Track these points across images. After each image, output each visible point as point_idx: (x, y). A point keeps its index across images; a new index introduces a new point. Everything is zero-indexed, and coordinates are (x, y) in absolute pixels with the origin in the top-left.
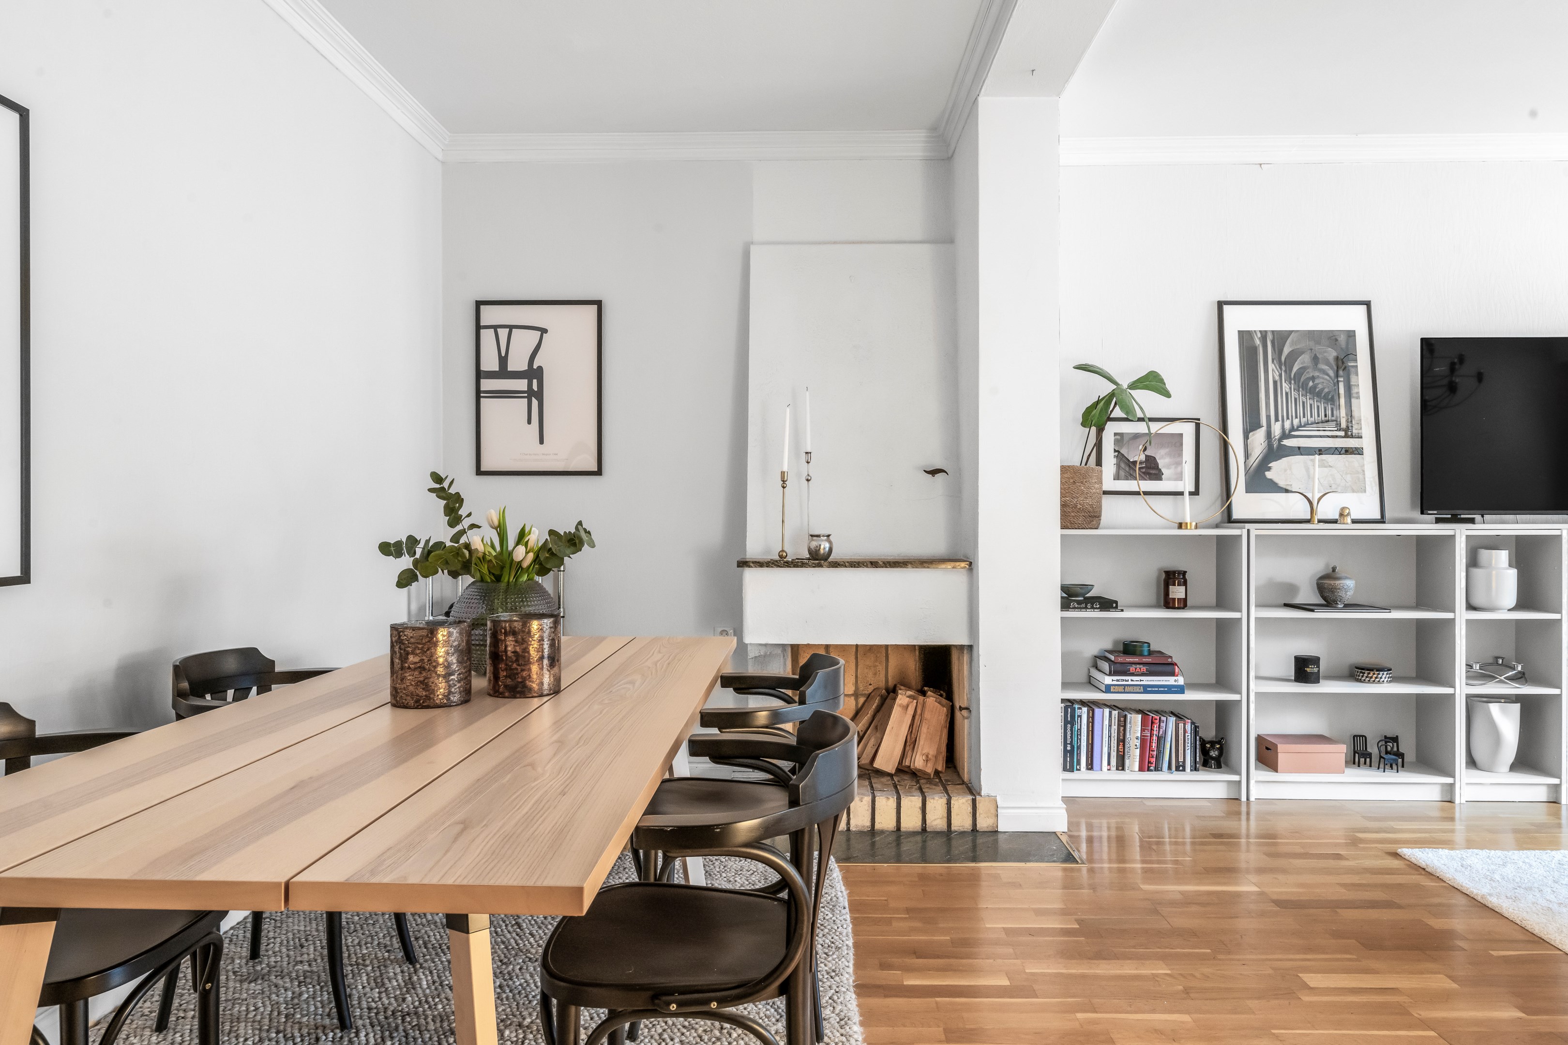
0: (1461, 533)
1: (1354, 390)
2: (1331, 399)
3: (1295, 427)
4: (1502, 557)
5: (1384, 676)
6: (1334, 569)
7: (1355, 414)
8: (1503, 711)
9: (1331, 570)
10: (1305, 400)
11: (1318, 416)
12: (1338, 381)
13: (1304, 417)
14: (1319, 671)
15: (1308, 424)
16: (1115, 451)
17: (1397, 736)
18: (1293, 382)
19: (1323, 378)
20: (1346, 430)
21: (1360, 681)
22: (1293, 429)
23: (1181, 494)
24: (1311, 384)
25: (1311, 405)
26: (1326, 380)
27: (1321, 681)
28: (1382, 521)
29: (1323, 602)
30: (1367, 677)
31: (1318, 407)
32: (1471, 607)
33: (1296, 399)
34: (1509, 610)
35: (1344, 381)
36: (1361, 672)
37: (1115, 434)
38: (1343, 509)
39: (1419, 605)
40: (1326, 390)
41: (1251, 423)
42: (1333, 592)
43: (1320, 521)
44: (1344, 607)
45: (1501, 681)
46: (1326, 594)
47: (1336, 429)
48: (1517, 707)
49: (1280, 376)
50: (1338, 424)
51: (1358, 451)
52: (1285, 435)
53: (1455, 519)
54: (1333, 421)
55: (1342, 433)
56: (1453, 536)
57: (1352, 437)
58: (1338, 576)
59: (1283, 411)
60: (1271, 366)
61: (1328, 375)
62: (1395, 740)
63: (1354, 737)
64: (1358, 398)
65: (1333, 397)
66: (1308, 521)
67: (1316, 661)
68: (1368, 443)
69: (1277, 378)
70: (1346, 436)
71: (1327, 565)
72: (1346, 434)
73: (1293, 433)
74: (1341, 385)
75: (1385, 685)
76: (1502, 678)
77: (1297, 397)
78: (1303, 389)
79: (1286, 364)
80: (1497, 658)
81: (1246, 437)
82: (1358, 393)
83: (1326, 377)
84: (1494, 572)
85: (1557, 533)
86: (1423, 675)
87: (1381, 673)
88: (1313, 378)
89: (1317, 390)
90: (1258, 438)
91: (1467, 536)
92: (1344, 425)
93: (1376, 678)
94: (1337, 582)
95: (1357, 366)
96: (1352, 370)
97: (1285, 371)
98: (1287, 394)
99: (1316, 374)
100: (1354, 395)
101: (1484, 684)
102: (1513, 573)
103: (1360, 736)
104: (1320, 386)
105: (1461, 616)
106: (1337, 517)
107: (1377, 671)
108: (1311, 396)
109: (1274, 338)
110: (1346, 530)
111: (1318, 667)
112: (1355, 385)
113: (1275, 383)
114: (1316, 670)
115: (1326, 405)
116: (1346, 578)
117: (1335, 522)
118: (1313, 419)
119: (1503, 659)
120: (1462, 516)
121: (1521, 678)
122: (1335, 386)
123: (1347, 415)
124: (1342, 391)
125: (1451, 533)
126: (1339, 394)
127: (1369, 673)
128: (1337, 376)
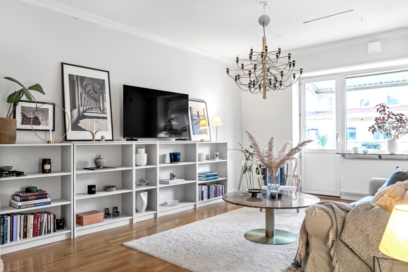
0: (134, 143)
1: (105, 99)
3: (87, 109)
4: (143, 150)
5: (114, 188)
6: (100, 156)
7: (105, 106)
8: (144, 194)
9: (99, 156)
10: (90, 100)
11: (94, 106)
12: (100, 95)
13: (90, 106)
14: (95, 190)
15: (91, 108)
16: (21, 113)
17: (117, 207)
18: (86, 94)
20: (102, 111)
21: (107, 191)
22: (86, 110)
23: (49, 130)
24: (92, 95)
25: (92, 102)
26: (96, 94)
27: (96, 193)
28: (113, 140)
29: (97, 167)
30: (109, 190)
31: (94, 103)
32: (136, 166)
33: (87, 100)
34: (145, 165)
35: (102, 96)
36: (108, 188)
37: (22, 107)
38: (102, 136)
39: (123, 166)
40: (96, 98)
41: (73, 106)
42: (100, 163)
43: (96, 140)
44: (103, 168)
45: (144, 186)
46: (97, 164)
47: (99, 111)
48: (147, 193)
49: (83, 91)
50: (100, 109)
51: (106, 118)
52: (84, 112)
53: (132, 140)
54: (98, 108)
55: (101, 112)
56: (132, 145)
57: (104, 113)
58: (101, 158)
59: (83, 104)
60: (79, 88)
62: (116, 208)
64: (106, 101)
65: (98, 100)
66: (92, 140)
67: (94, 186)
68: (109, 116)
69: (81, 92)
71: (97, 155)
73: (87, 111)
75: (114, 191)
76: (144, 185)
77: (88, 99)
78: (90, 97)
79: (84, 88)
80: (142, 179)
81: (71, 111)
82: (106, 100)
84: (142, 155)
85: (156, 143)
86: (124, 187)
87: (113, 188)
88: (93, 93)
89: (94, 97)
90: (76, 111)
91: (136, 145)
93: (112, 189)
94: (101, 160)
95: (105, 91)
96: (104, 92)
97: (84, 90)
98: (85, 98)
100: (105, 100)
101: (139, 188)
102: (146, 155)
103: (107, 209)
105: (134, 168)
106: (100, 139)
107: (112, 187)
108: (92, 99)
109: (80, 78)
110: (103, 143)
111: (95, 188)
112: (105, 97)
113: (81, 93)
114: (94, 189)
115: (96, 103)
116: (104, 159)
117: (100, 140)
119: (143, 179)
120: (134, 139)
121: (148, 185)
122: (99, 96)
123: (103, 106)
124: (101, 98)
125: (131, 144)
126: (100, 99)
127: (110, 188)
128: (100, 93)
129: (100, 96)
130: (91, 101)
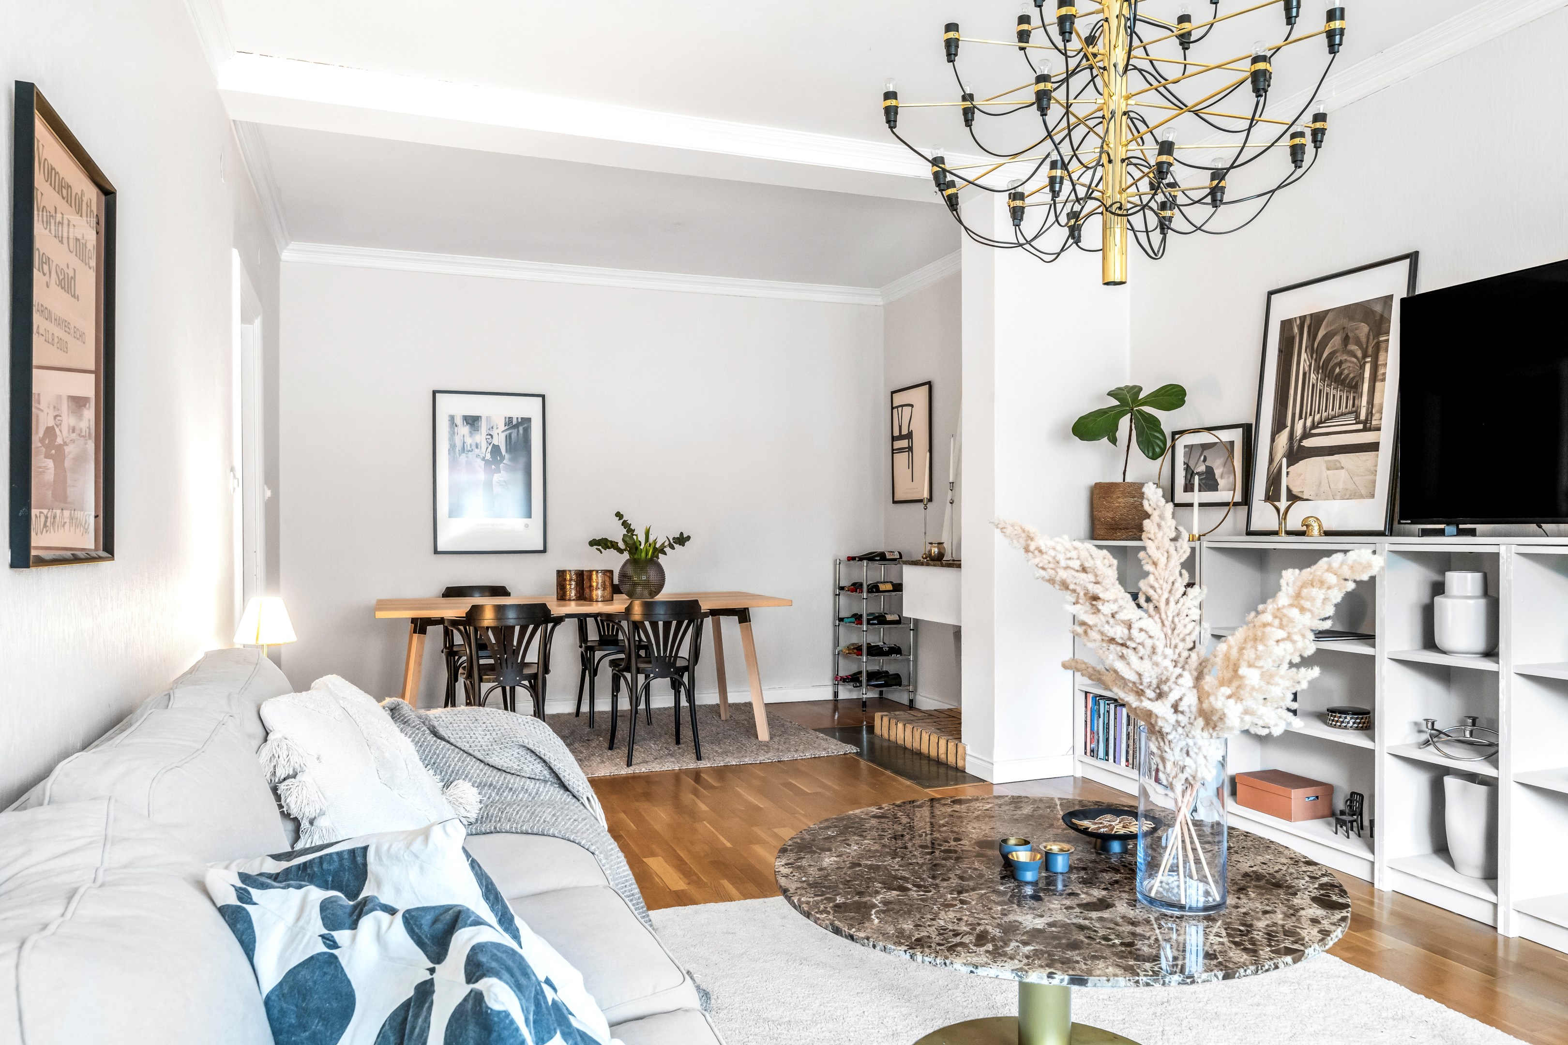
1: (1381, 371)
2: (1354, 386)
3: (1316, 424)
7: (1376, 401)
10: (1329, 391)
11: (1340, 408)
12: (1365, 363)
13: (1326, 411)
15: (1329, 419)
16: (1185, 463)
18: (1320, 371)
19: (1351, 362)
20: (1365, 423)
22: (1314, 427)
24: (1337, 370)
25: (1334, 396)
26: (1353, 362)
31: (1341, 397)
33: (1320, 391)
35: (1372, 361)
37: (1185, 447)
40: (1351, 376)
41: (1279, 425)
47: (1354, 422)
49: (1310, 366)
50: (1357, 417)
51: (1374, 447)
52: (1306, 435)
55: (1360, 426)
57: (1370, 430)
59: (1307, 408)
60: (1304, 356)
61: (1355, 357)
64: (1383, 380)
65: (1357, 384)
66: (1275, 533)
69: (1307, 369)
70: (1365, 429)
72: (1365, 427)
73: (1313, 432)
74: (1368, 367)
77: (1322, 388)
78: (1329, 379)
79: (1316, 352)
81: (1273, 440)
82: (1384, 374)
83: (1354, 360)
88: (1340, 364)
89: (1343, 376)
90: (1283, 439)
92: (1363, 417)
95: (1387, 341)
96: (1383, 345)
97: (1316, 360)
98: (1313, 385)
99: (1345, 357)
100: (1380, 377)
104: (1346, 372)
108: (1336, 385)
109: (1311, 323)
113: (1304, 374)
115: (1348, 394)
118: (1333, 413)
122: (1361, 368)
123: (1368, 403)
124: (1367, 374)
126: (1363, 378)
128: (1365, 356)
129: (1362, 367)
130: (1333, 392)
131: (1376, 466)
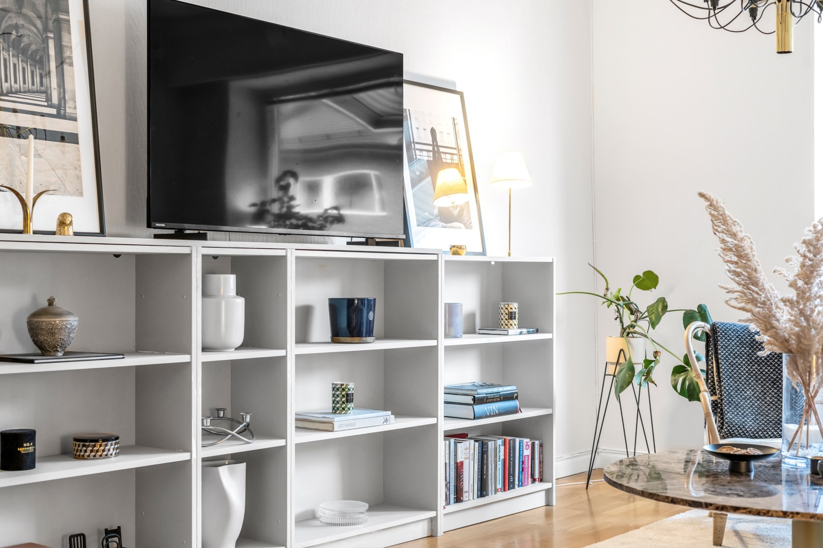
0: (197, 250)
1: (67, 54)
2: (38, 60)
4: (230, 281)
5: (111, 446)
6: (51, 302)
7: (68, 86)
8: (231, 472)
9: (46, 304)
10: (7, 57)
11: (24, 83)
12: (47, 38)
13: (6, 81)
14: (35, 449)
15: (11, 92)
17: (119, 528)
19: (29, 30)
20: (58, 107)
21: (82, 458)
24: (14, 34)
25: (15, 65)
26: (33, 32)
27: (37, 464)
28: (102, 233)
29: (39, 352)
30: (92, 451)
31: (24, 69)
32: (205, 349)
34: (237, 349)
35: (54, 38)
36: (84, 446)
38: (64, 215)
39: (139, 350)
40: (33, 47)
42: (53, 334)
43: (35, 232)
44: (64, 355)
45: (234, 438)
46: (42, 338)
47: (46, 104)
48: (242, 467)
50: (49, 99)
51: (73, 138)
53: (180, 235)
54: (41, 92)
55: (53, 111)
56: (188, 256)
57: (64, 117)
58: (59, 310)
61: (35, 26)
62: (117, 532)
63: (72, 537)
64: (71, 64)
65: (41, 57)
66: (20, 232)
67: (29, 436)
68: (83, 128)
70: (59, 116)
71: (34, 299)
72: (58, 112)
74: (51, 43)
75: (113, 459)
76: (234, 433)
80: (218, 410)
82: (70, 58)
83: (33, 28)
84: (223, 303)
85: (282, 253)
86: (144, 444)
87: (109, 443)
88: (17, 27)
89: (22, 45)
91: (204, 256)
92: (55, 100)
93: (104, 451)
94: (58, 320)
95: (68, 21)
96: (64, 25)
99: (21, 22)
100: (66, 60)
101: (213, 444)
102: (241, 301)
103: (77, 535)
104: (25, 40)
105: (198, 359)
106: (53, 227)
107: (104, 440)
110: (67, 244)
111: (34, 445)
112: (67, 47)
114: (31, 449)
115: (33, 68)
116: (69, 314)
117: (53, 233)
118: (17, 86)
119: (224, 410)
120: (187, 232)
121: (249, 431)
122: (43, 43)
123: (59, 86)
124: (52, 52)
125: (186, 251)
126: (48, 55)
127: (94, 446)
128: (46, 29)
129: (45, 40)
130: (13, 60)
131: (79, 160)
